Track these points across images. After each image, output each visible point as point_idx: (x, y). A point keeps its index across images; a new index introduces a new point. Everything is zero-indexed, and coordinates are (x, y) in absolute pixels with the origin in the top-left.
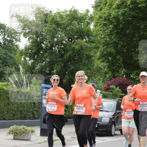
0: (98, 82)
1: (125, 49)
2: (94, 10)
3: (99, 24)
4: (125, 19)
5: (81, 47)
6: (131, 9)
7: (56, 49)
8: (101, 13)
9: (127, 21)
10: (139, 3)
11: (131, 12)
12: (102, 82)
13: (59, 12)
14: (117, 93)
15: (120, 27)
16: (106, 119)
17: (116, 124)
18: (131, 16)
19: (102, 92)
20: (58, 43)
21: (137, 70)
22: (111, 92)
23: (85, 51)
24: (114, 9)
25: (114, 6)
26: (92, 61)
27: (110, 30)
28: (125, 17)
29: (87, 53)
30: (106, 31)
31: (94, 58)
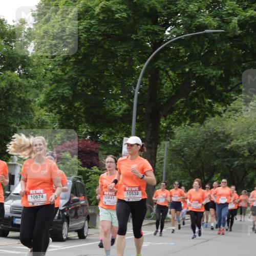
1: (90, 92)
4: (90, 39)
5: (11, 84)
6: (101, 22)
9: (94, 42)
10: (116, 11)
11: (102, 27)
15: (81, 52)
17: (70, 219)
18: (100, 33)
21: (109, 127)
23: (18, 92)
26: (30, 110)
27: (64, 56)
28: (91, 35)
29: (21, 95)
30: (57, 59)
31: (34, 105)
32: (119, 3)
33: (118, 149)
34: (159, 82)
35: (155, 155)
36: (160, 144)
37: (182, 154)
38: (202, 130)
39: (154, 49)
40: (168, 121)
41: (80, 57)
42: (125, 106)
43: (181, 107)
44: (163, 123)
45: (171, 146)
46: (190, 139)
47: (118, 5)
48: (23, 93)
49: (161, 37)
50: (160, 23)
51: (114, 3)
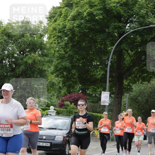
0: (52, 98)
1: (81, 64)
2: (48, 21)
3: (52, 36)
4: (81, 32)
5: (34, 61)
6: (87, 21)
7: (7, 62)
8: (55, 24)
9: (83, 34)
10: (96, 15)
11: (88, 24)
12: (57, 97)
14: (72, 110)
15: (76, 40)
16: (60, 138)
17: (70, 142)
18: (87, 28)
19: (56, 108)
20: (9, 56)
21: (93, 85)
22: (66, 108)
23: (38, 65)
24: (69, 20)
25: (69, 18)
26: (45, 76)
27: (65, 42)
28: (81, 29)
29: (40, 67)
30: (61, 44)
31: (47, 73)
32: (98, 10)
33: (99, 99)
34: (122, 57)
35: (121, 102)
36: (124, 95)
37: (137, 101)
38: (149, 86)
40: (128, 81)
41: (75, 43)
42: (102, 72)
43: (136, 73)
44: (125, 82)
45: (130, 96)
46: (142, 92)
47: (97, 11)
48: (41, 66)
49: (123, 30)
50: (123, 21)
51: (95, 10)
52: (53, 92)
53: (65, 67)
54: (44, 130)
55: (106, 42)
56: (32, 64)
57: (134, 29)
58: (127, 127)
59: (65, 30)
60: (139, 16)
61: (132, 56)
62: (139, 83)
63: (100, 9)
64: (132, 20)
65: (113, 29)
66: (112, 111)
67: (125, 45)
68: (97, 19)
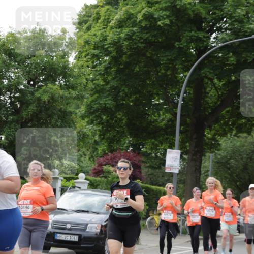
0: (82, 159)
1: (132, 101)
2: (77, 28)
3: (84, 54)
4: (133, 47)
5: (53, 97)
6: (143, 29)
7: (7, 98)
8: (89, 35)
9: (136, 51)
10: (159, 18)
11: (144, 35)
12: (90, 159)
13: (13, 32)
15: (123, 61)
16: (96, 228)
18: (142, 40)
19: (89, 177)
20: (11, 88)
21: (152, 138)
22: (105, 177)
23: (59, 104)
24: (112, 28)
25: (112, 23)
26: (71, 123)
27: (105, 65)
28: (133, 43)
29: (62, 106)
30: (98, 68)
31: (75, 117)
32: (161, 9)
33: (162, 161)
34: (203, 90)
35: (200, 167)
36: (205, 156)
37: (228, 166)
38: (249, 141)
39: (199, 56)
40: (213, 132)
41: (122, 67)
42: (168, 116)
43: (227, 117)
44: (208, 133)
45: (216, 158)
46: (237, 151)
47: (161, 12)
48: (64, 105)
49: (205, 43)
50: (205, 29)
51: (156, 9)
52: (84, 150)
53: (105, 107)
54: (68, 214)
55: (176, 65)
56: (49, 101)
57: (223, 42)
58: (207, 207)
59: (105, 44)
60: (233, 20)
61: (220, 89)
62: (232, 136)
63: (166, 9)
64: (221, 26)
65: (187, 42)
66: (184, 183)
67: (208, 70)
68: (159, 26)
